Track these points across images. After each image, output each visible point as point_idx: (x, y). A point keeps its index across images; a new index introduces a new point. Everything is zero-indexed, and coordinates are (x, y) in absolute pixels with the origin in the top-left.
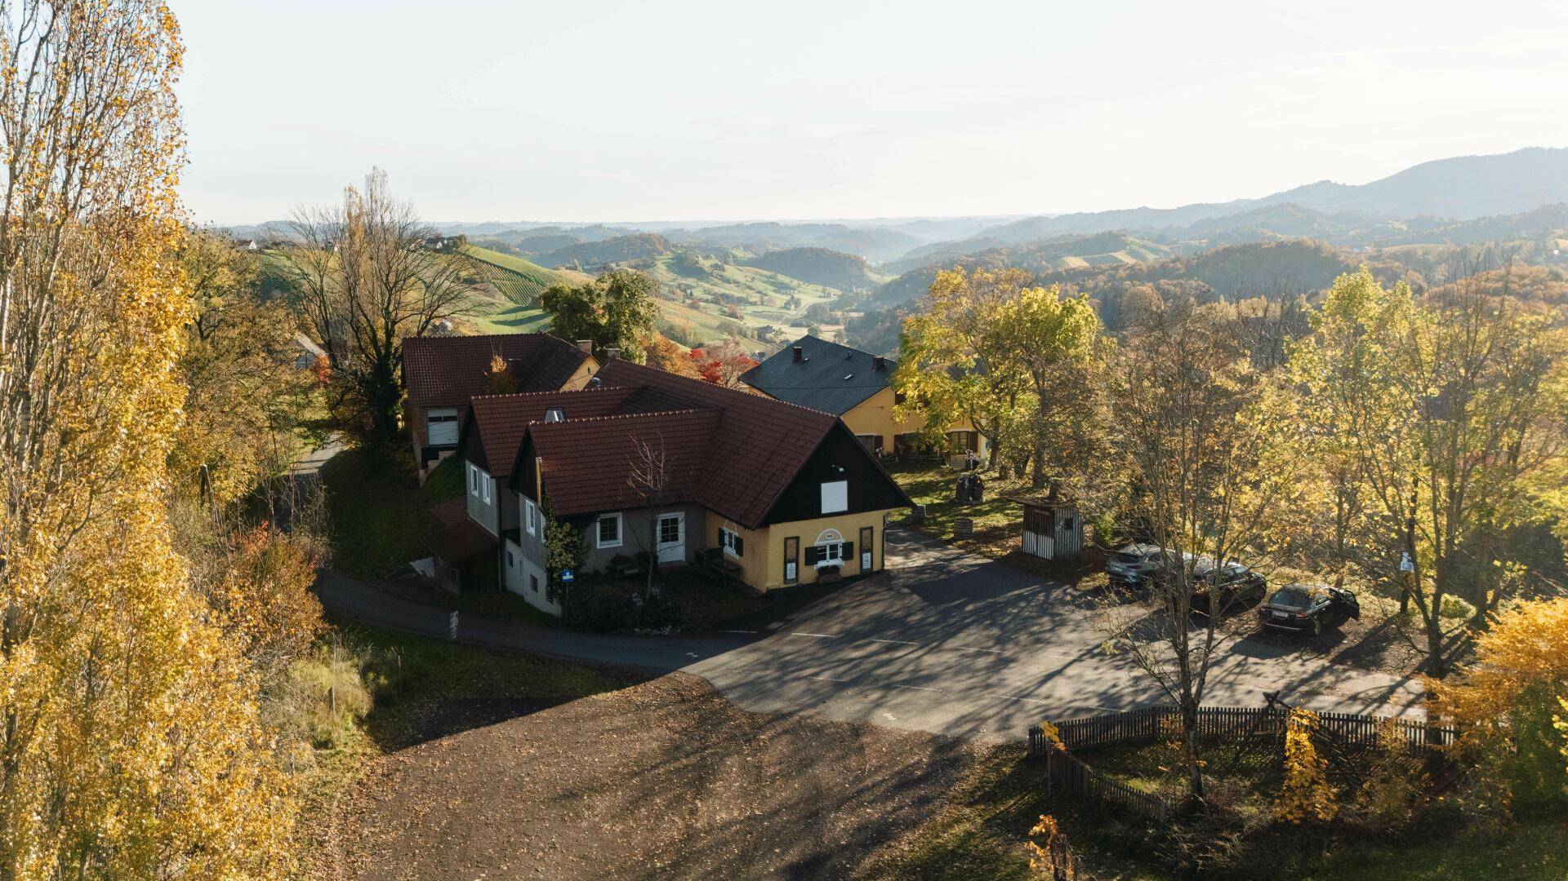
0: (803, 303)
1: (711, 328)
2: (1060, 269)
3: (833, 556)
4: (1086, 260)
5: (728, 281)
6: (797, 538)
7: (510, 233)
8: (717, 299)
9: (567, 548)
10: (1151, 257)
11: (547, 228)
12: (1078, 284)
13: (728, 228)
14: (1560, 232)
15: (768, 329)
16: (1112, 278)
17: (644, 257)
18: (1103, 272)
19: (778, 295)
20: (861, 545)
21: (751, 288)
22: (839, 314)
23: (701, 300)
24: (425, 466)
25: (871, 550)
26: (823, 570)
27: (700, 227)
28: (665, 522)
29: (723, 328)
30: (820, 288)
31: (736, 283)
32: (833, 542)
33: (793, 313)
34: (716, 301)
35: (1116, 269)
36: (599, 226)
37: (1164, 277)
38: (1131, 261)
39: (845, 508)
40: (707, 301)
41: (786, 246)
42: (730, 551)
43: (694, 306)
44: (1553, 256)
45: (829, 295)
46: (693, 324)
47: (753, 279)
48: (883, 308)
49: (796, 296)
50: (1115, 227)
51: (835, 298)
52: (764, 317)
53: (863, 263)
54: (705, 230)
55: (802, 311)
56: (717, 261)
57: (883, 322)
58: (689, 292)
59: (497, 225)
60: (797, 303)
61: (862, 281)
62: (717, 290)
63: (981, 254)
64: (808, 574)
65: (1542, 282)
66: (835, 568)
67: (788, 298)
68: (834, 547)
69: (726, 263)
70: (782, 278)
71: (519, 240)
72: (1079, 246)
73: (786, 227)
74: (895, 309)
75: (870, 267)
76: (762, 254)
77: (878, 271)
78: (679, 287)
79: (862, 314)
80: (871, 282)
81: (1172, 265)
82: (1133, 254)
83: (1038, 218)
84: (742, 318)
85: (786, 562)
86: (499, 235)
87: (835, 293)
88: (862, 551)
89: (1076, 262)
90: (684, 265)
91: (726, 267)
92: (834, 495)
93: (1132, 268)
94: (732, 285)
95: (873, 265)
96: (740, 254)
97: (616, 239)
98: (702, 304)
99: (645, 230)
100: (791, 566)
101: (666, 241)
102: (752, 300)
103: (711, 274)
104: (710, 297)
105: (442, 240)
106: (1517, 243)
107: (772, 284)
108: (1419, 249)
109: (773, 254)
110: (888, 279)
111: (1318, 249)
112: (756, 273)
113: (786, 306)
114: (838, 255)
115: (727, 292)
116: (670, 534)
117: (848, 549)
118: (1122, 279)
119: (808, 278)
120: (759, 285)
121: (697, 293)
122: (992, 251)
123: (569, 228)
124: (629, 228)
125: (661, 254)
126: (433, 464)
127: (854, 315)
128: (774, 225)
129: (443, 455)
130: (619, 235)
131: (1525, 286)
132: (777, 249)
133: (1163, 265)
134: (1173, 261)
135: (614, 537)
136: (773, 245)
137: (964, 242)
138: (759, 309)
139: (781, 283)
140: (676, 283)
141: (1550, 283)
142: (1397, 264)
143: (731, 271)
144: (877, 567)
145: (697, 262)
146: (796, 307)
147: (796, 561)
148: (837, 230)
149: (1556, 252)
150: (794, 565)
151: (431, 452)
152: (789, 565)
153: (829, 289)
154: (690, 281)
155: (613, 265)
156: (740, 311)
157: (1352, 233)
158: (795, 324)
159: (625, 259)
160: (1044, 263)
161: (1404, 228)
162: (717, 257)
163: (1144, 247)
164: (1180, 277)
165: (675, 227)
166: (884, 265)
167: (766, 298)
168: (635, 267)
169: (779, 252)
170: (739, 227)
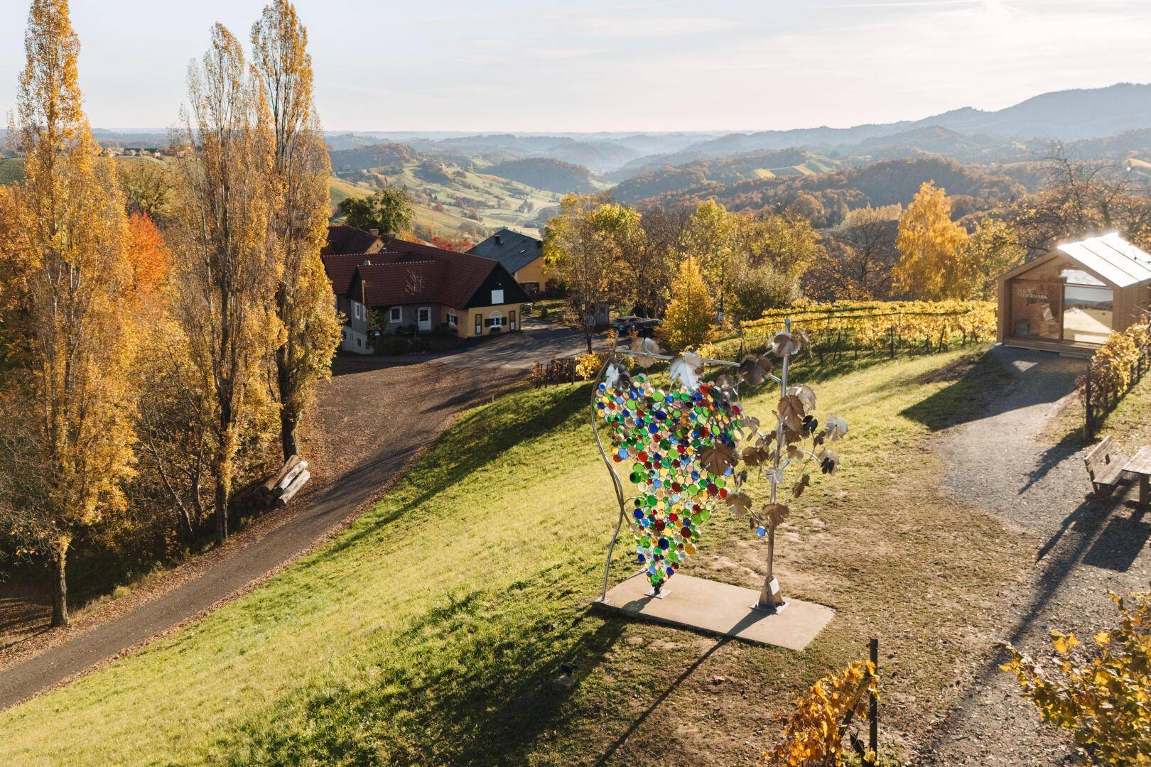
0: (535, 207)
1: (453, 228)
2: (749, 180)
4: (773, 172)
5: (468, 186)
8: (459, 203)
10: (823, 170)
12: (762, 192)
13: (469, 139)
16: (790, 187)
17: (392, 164)
18: (783, 182)
19: (513, 200)
21: (488, 193)
23: (444, 203)
27: (443, 137)
29: (464, 228)
30: (550, 194)
31: (477, 189)
33: (526, 215)
34: (458, 205)
35: (794, 180)
36: (351, 135)
37: (831, 187)
38: (807, 172)
40: (450, 204)
41: (522, 156)
43: (438, 209)
44: (1125, 171)
45: (556, 200)
46: (437, 224)
47: (491, 185)
49: (529, 201)
50: (798, 144)
52: (502, 219)
53: (587, 172)
54: (448, 140)
55: (534, 214)
56: (459, 169)
58: (433, 196)
60: (530, 207)
61: (587, 187)
62: (458, 194)
63: (687, 166)
67: (521, 202)
69: (467, 171)
70: (516, 184)
72: (767, 160)
73: (521, 139)
75: (594, 177)
76: (499, 163)
77: (598, 178)
78: (424, 191)
80: (595, 189)
81: (837, 177)
82: (810, 166)
83: (737, 134)
84: (481, 219)
89: (764, 174)
90: (429, 173)
91: (467, 174)
93: (807, 179)
94: (473, 191)
95: (597, 174)
96: (480, 162)
97: (367, 147)
98: (445, 207)
99: (394, 139)
101: (412, 150)
102: (490, 203)
103: (454, 180)
104: (452, 201)
106: (1101, 161)
107: (508, 190)
109: (509, 163)
110: (609, 186)
111: (949, 165)
112: (494, 180)
113: (520, 210)
114: (565, 165)
115: (468, 196)
118: (798, 189)
119: (539, 186)
120: (496, 191)
121: (441, 197)
122: (696, 163)
124: (379, 137)
125: (408, 161)
128: (510, 137)
130: (369, 144)
132: (513, 159)
133: (830, 177)
134: (838, 174)
136: (509, 155)
138: (497, 211)
139: (516, 189)
140: (421, 188)
142: (1007, 178)
143: (471, 178)
145: (441, 170)
146: (529, 210)
148: (565, 142)
149: (1128, 169)
153: (558, 195)
154: (434, 186)
155: (365, 171)
156: (480, 212)
157: (984, 151)
158: (527, 226)
159: (375, 164)
160: (738, 174)
161: (1024, 147)
162: (459, 165)
163: (820, 161)
164: (843, 187)
165: (421, 137)
166: (606, 174)
167: (502, 202)
168: (385, 173)
169: (515, 162)
170: (479, 138)
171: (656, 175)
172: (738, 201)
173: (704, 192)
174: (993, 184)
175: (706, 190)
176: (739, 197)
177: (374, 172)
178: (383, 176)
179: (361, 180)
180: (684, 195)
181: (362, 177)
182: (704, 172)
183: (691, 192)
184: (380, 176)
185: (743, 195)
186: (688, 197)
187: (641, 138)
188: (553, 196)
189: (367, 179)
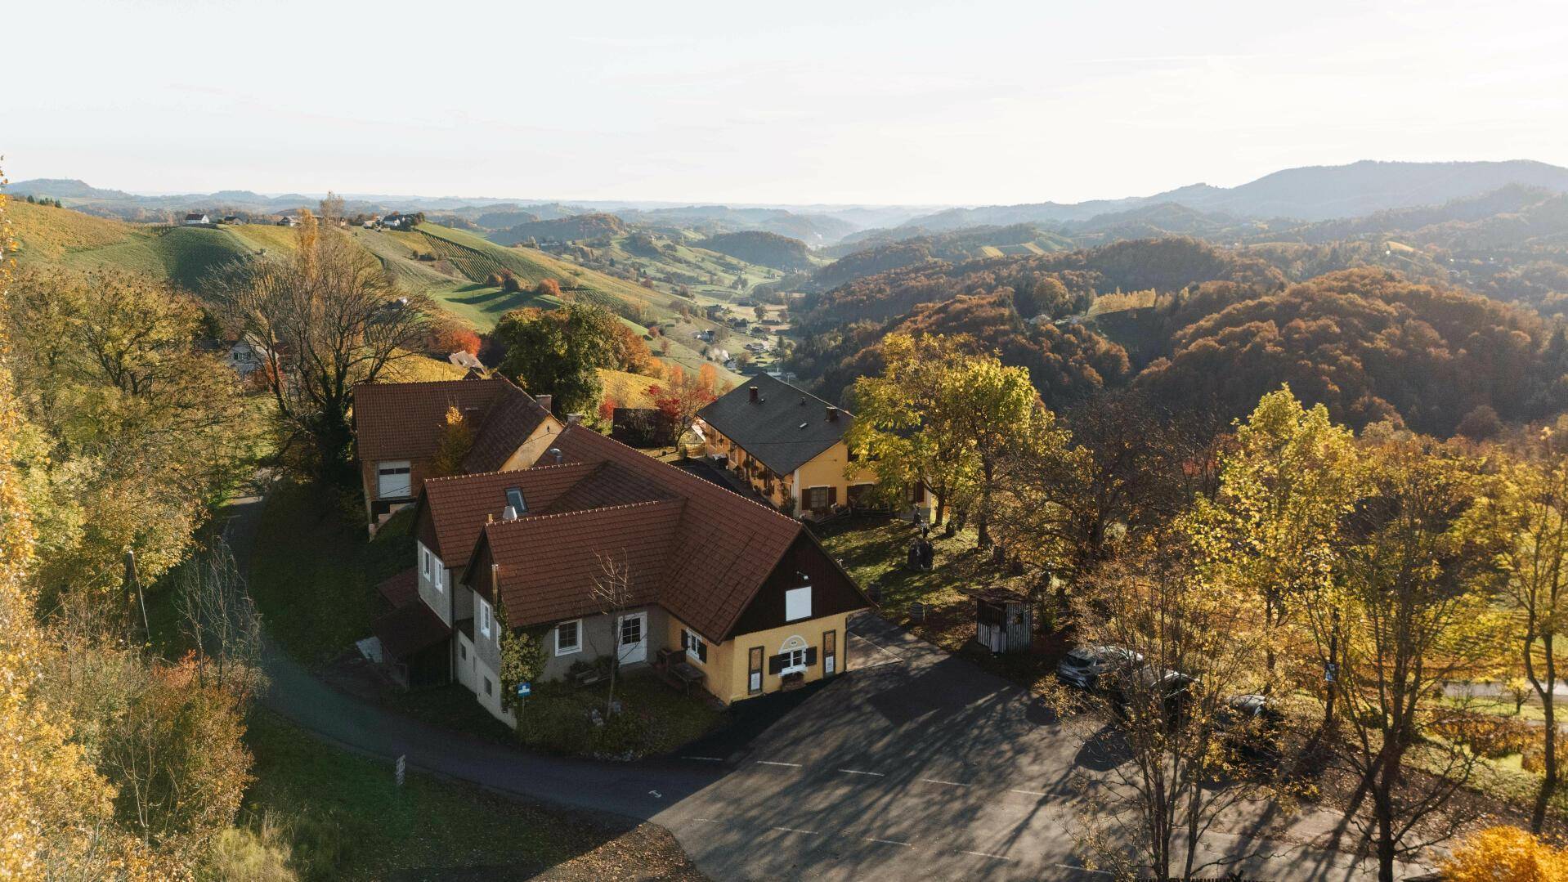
0: (750, 283)
1: (663, 307)
2: (978, 259)
3: (797, 662)
4: (1000, 250)
5: (680, 261)
6: (762, 648)
7: (468, 209)
8: (669, 278)
9: (524, 660)
10: (1057, 248)
11: (505, 205)
12: (994, 272)
13: (680, 210)
14: (1390, 234)
15: (717, 308)
16: (1023, 268)
17: (599, 236)
18: (1016, 261)
19: (726, 275)
20: (824, 649)
21: (700, 268)
22: (783, 294)
23: (654, 279)
24: (375, 520)
25: (833, 654)
26: (787, 678)
27: (654, 208)
28: (626, 623)
29: (674, 306)
30: (766, 269)
31: (688, 263)
32: (797, 649)
33: (740, 293)
34: (668, 280)
35: (1027, 259)
36: (556, 205)
37: (1068, 267)
38: (1039, 252)
39: (809, 613)
40: (660, 280)
41: (735, 229)
42: (693, 655)
43: (647, 285)
44: (1386, 255)
45: (773, 277)
46: (646, 303)
47: (703, 259)
48: (823, 289)
49: (743, 276)
50: (1025, 219)
51: (779, 279)
52: (714, 296)
53: (804, 247)
54: (658, 211)
55: (749, 291)
56: (669, 242)
57: (823, 303)
58: (642, 270)
59: (455, 200)
60: (744, 283)
61: (804, 263)
62: (669, 269)
63: (909, 241)
64: (772, 683)
65: (1379, 282)
66: (799, 675)
67: (735, 278)
68: (797, 653)
69: (678, 244)
70: (729, 259)
71: (477, 216)
72: (995, 236)
73: (734, 211)
74: (833, 292)
75: (810, 251)
76: (711, 236)
77: (816, 254)
78: (633, 265)
79: (804, 295)
80: (812, 264)
81: (1075, 257)
82: (1041, 245)
83: (960, 210)
84: (692, 297)
85: (751, 672)
86: (458, 210)
87: (779, 274)
88: (825, 654)
89: (992, 252)
90: (638, 245)
91: (678, 247)
92: (798, 601)
93: (1040, 259)
94: (684, 265)
95: (813, 248)
96: (692, 235)
97: (572, 217)
98: (654, 282)
99: (601, 209)
100: (756, 677)
101: (621, 221)
102: (703, 279)
103: (664, 254)
104: (662, 276)
105: (399, 217)
106: (1357, 244)
107: (721, 265)
108: (1279, 246)
109: (721, 236)
110: (827, 262)
111: (1198, 245)
112: (707, 254)
113: (734, 286)
114: (780, 239)
115: (679, 271)
116: (631, 633)
117: (811, 653)
118: (1033, 270)
119: (754, 260)
120: (709, 265)
121: (651, 272)
122: (920, 239)
123: (525, 205)
124: (586, 207)
125: (616, 233)
126: (383, 518)
127: (796, 295)
128: (723, 208)
129: (394, 508)
130: (575, 214)
131: (1365, 285)
132: (725, 231)
133: (1067, 257)
134: (1076, 254)
135: (573, 642)
136: (722, 227)
137: (895, 230)
138: (709, 288)
139: (729, 264)
140: (630, 262)
141: (1385, 284)
142: (1262, 261)
143: (682, 251)
144: (839, 670)
145: (650, 243)
146: (743, 287)
147: (761, 671)
148: (781, 215)
149: (1388, 252)
150: (758, 675)
151: (382, 506)
152: (753, 676)
153: (774, 271)
154: (644, 260)
155: (570, 243)
156: (690, 289)
157: (1224, 230)
158: (742, 303)
159: (582, 237)
160: (964, 252)
161: (1266, 226)
162: (670, 237)
163: (1050, 238)
164: (1082, 267)
165: (630, 208)
166: (823, 249)
167: (715, 277)
168: (591, 245)
169: (728, 235)
170: (690, 209)
171: (877, 251)
172: (969, 282)
173: (930, 271)
174: (1246, 267)
175: (932, 268)
176: (969, 277)
177: (580, 244)
178: (589, 249)
179: (565, 253)
180: (908, 273)
181: (566, 249)
182: (928, 248)
183: (917, 270)
184: (585, 248)
185: (973, 275)
186: (913, 275)
187: (857, 210)
188: (769, 272)
189: (573, 252)
